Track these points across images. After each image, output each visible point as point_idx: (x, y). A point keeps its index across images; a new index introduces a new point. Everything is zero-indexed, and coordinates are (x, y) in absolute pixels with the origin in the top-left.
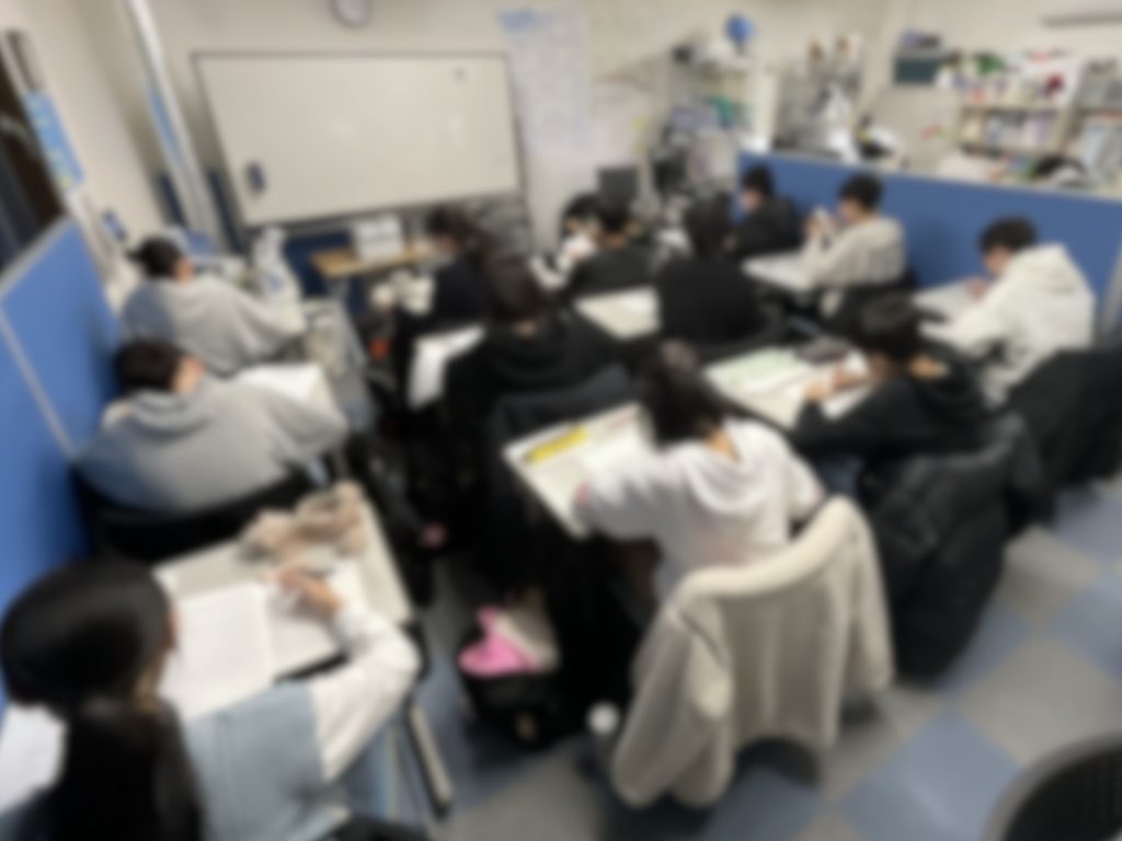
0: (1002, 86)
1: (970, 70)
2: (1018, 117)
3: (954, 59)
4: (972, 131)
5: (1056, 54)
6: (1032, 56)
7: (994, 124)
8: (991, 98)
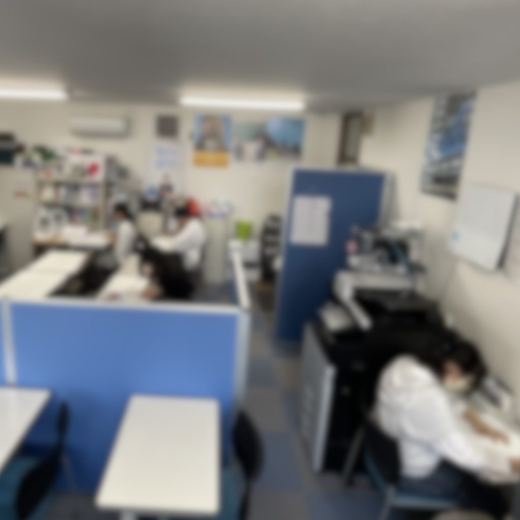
0: (60, 168)
1: (37, 158)
2: (74, 187)
3: (20, 149)
4: (48, 194)
5: (87, 152)
6: (71, 150)
8: (56, 176)
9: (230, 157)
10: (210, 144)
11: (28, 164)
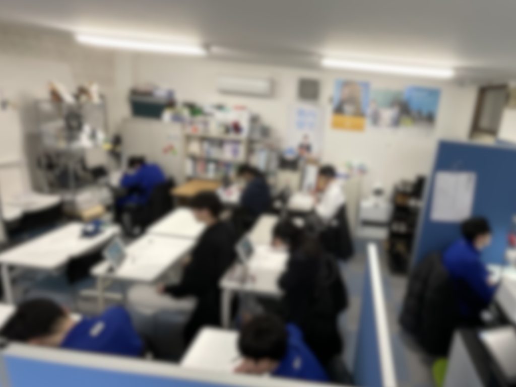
0: (206, 124)
2: (220, 143)
4: (195, 148)
7: (206, 145)
8: (200, 130)
9: (367, 122)
10: (348, 108)
11: (177, 118)
